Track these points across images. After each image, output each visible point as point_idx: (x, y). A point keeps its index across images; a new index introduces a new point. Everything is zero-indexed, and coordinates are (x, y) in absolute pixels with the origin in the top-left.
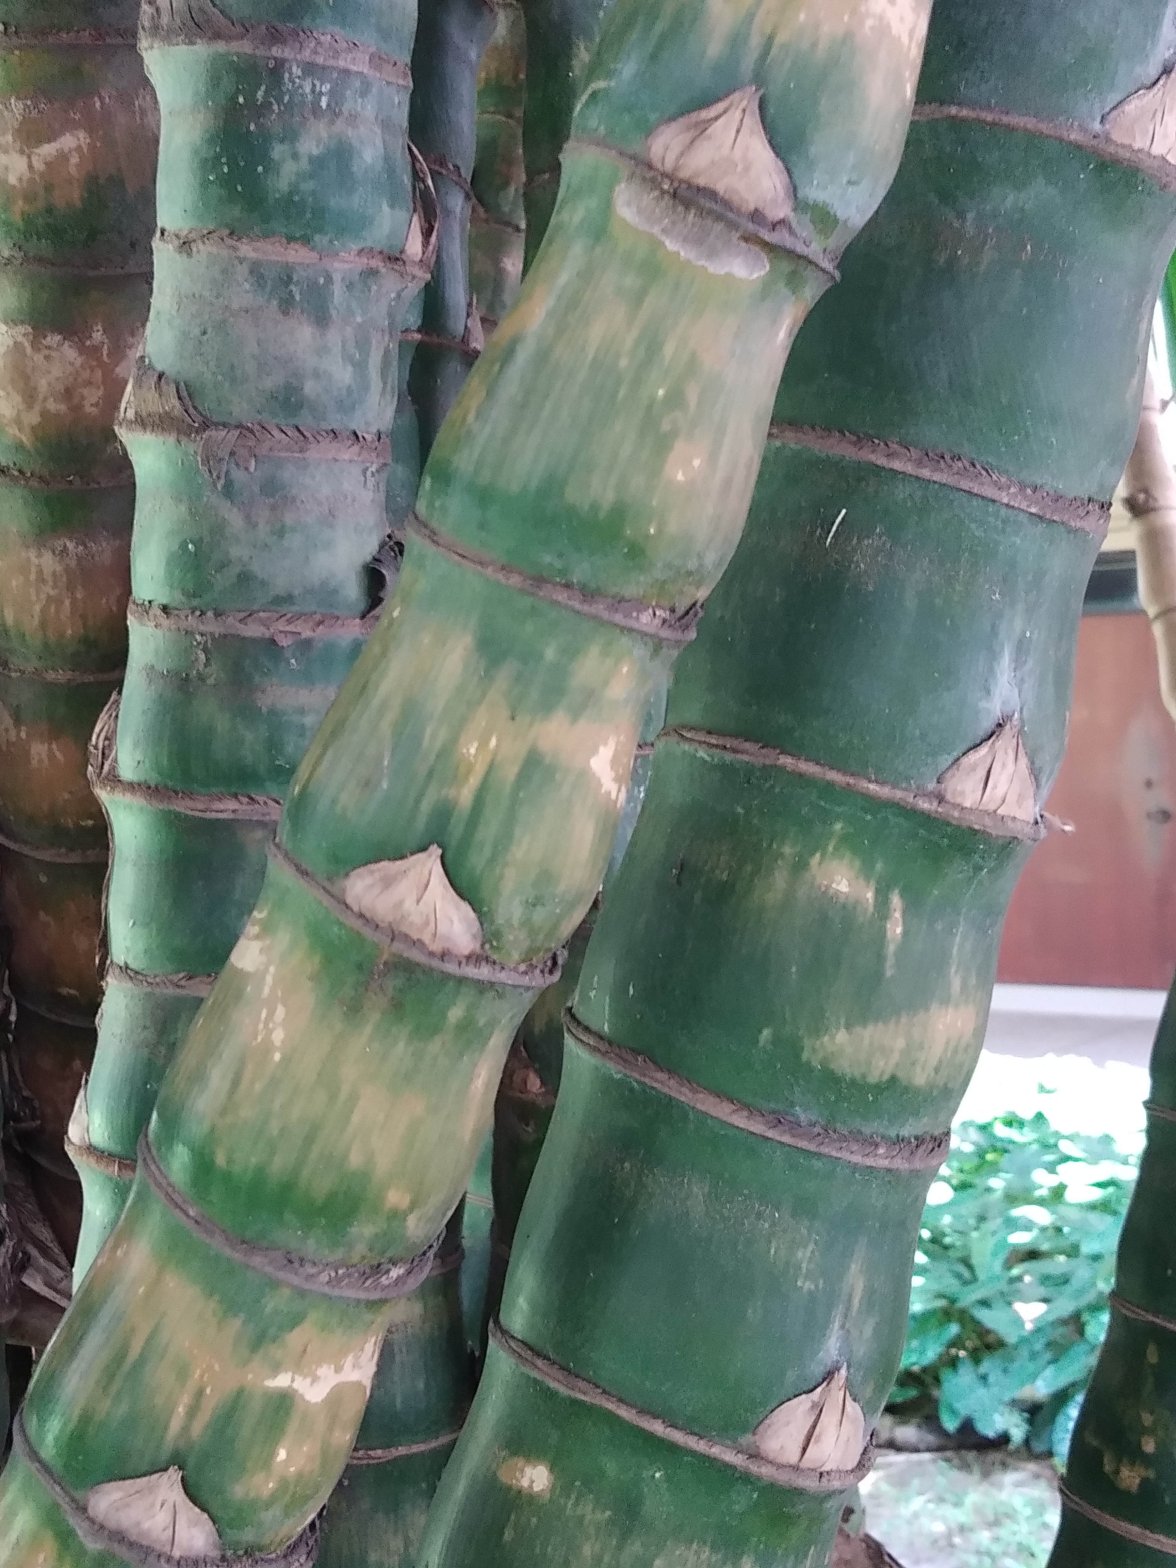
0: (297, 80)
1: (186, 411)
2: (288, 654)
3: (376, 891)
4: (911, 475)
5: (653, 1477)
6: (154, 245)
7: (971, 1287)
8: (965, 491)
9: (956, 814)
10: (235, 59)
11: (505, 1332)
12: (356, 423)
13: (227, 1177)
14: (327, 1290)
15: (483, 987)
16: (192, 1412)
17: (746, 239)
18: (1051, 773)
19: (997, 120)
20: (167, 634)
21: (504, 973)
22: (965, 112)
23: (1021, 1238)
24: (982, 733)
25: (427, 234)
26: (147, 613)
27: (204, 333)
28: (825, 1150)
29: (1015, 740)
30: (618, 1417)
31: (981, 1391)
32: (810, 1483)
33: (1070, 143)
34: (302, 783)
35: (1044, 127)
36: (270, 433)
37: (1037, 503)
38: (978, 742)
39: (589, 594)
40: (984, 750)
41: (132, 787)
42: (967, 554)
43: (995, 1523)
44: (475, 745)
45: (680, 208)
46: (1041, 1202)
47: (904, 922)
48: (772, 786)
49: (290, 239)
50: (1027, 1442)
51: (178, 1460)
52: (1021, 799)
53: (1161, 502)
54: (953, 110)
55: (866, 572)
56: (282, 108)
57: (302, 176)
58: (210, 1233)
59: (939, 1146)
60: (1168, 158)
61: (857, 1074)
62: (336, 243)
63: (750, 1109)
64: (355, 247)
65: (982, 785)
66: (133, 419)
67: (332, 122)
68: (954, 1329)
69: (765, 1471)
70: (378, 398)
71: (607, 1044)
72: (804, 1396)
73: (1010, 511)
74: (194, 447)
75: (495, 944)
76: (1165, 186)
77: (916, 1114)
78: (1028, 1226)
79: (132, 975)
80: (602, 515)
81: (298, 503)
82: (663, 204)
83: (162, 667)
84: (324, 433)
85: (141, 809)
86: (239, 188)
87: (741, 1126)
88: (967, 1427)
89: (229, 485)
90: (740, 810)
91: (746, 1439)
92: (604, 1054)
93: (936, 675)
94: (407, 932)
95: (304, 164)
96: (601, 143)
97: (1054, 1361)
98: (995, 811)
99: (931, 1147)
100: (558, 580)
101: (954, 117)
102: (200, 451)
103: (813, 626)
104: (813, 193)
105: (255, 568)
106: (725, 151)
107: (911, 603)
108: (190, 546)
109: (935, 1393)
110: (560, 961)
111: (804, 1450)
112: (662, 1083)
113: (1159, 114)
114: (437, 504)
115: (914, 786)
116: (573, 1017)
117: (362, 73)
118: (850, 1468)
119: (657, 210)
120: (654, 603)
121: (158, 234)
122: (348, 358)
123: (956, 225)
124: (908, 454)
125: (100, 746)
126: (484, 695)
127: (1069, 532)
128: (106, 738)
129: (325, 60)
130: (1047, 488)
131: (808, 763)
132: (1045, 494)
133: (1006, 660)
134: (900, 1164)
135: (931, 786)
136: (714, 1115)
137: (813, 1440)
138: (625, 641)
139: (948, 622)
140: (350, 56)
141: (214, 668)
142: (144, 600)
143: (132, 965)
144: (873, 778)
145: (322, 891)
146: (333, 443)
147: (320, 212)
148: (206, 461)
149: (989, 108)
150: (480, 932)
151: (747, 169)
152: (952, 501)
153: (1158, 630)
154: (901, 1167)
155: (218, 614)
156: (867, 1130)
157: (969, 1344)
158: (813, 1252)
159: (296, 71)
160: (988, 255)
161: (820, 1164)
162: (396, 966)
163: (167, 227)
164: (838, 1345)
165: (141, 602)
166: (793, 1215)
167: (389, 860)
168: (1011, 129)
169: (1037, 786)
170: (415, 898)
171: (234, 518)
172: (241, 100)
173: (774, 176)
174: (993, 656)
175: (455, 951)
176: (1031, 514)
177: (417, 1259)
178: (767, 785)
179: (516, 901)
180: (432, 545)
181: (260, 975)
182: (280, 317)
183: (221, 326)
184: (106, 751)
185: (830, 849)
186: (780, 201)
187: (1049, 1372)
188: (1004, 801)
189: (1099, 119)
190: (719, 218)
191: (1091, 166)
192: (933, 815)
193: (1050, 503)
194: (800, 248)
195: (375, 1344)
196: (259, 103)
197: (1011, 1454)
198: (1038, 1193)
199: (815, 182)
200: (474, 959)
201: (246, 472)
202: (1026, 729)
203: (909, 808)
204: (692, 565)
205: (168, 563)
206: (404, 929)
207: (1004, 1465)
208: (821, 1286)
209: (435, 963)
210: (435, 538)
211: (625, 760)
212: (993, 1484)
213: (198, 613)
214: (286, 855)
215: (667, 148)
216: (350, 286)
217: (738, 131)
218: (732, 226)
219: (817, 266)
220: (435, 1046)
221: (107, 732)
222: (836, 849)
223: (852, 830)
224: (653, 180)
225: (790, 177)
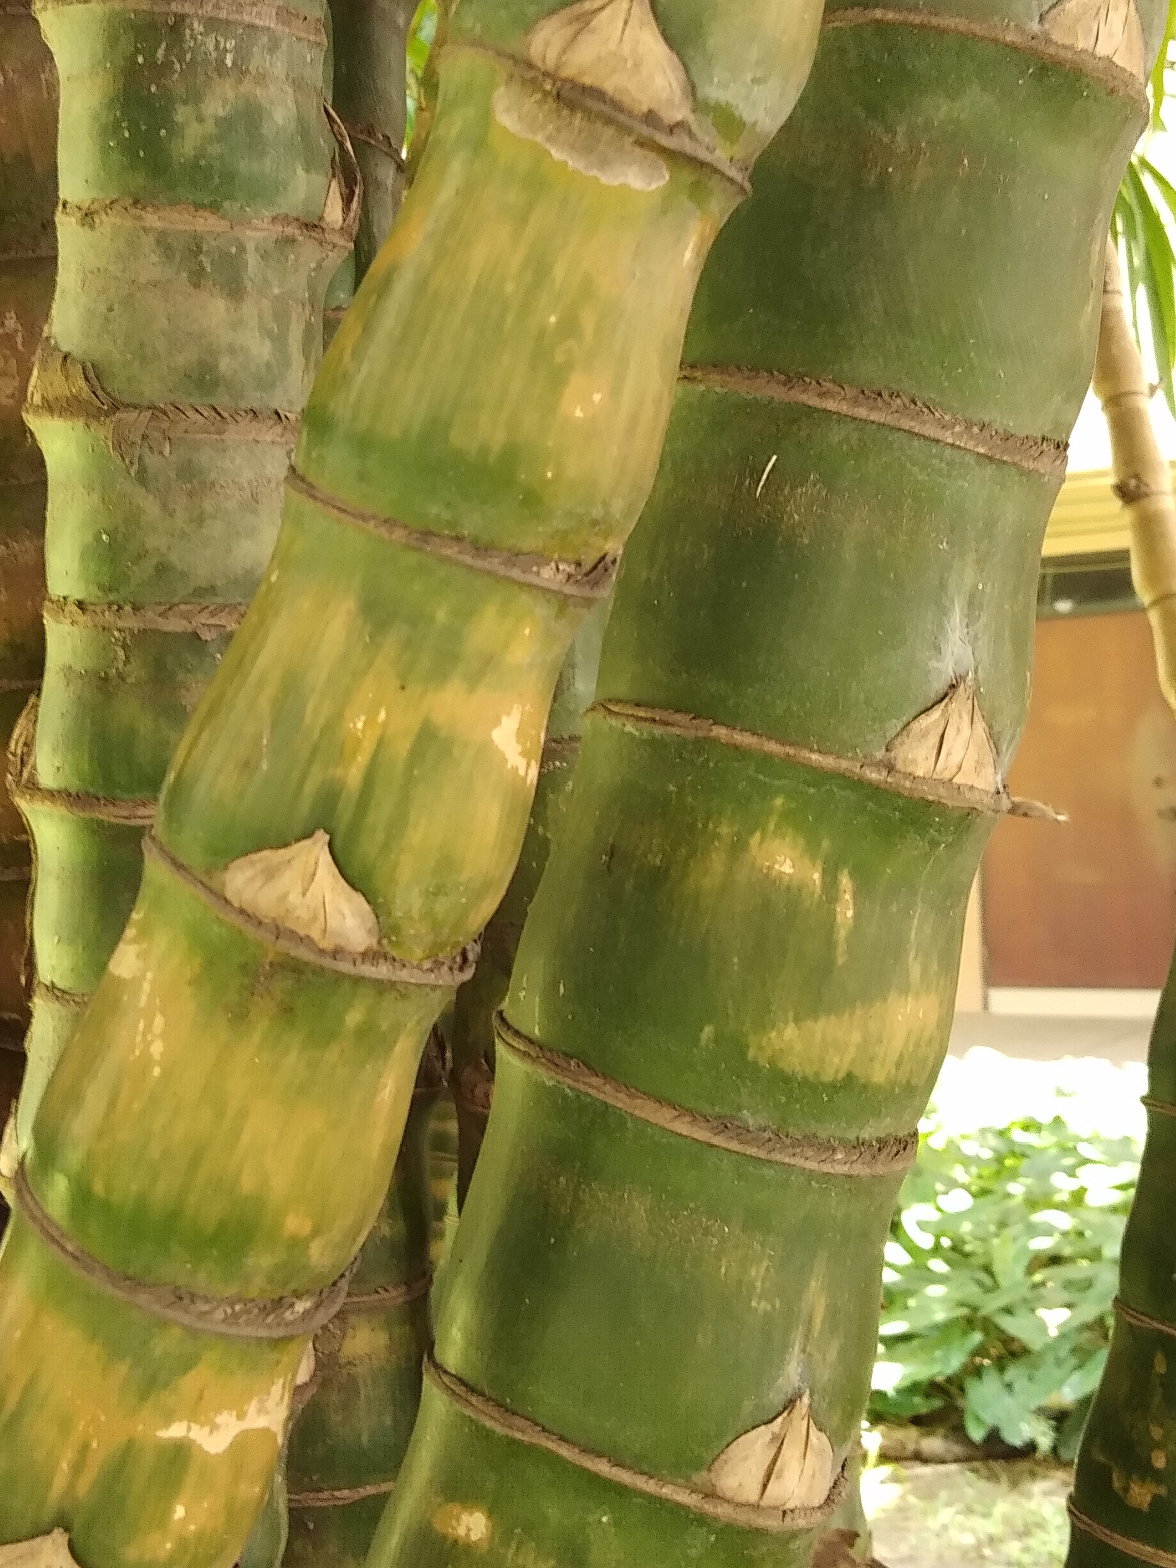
0: (199, 37)
1: (94, 392)
2: (212, 648)
3: (258, 883)
4: (846, 416)
5: (600, 1521)
6: (57, 219)
7: (991, 1295)
8: (905, 431)
9: (908, 784)
10: (133, 16)
11: (438, 1367)
12: (278, 402)
13: (106, 1206)
14: (223, 1328)
15: (382, 987)
16: (77, 1468)
17: (641, 143)
18: (1013, 737)
19: (926, 22)
20: (84, 631)
21: (405, 971)
22: (890, 16)
23: (1042, 1244)
24: (933, 697)
25: (347, 201)
26: (63, 611)
27: (111, 309)
28: (776, 1156)
29: (970, 702)
30: (558, 1456)
31: (1008, 1400)
32: (772, 1523)
33: (1006, 45)
34: (178, 767)
35: (976, 28)
36: (184, 413)
37: (984, 443)
38: (930, 705)
39: (481, 548)
40: (936, 714)
41: (52, 795)
42: (910, 500)
43: (1025, 1533)
44: (363, 718)
45: (565, 112)
46: (1062, 1207)
47: (855, 904)
48: (707, 761)
49: (199, 206)
50: (1055, 1450)
51: (63, 1522)
52: (979, 765)
53: (1154, 487)
54: (878, 14)
55: (800, 523)
56: (184, 67)
57: (207, 139)
58: (90, 1270)
59: (905, 1149)
60: (1114, 59)
61: (809, 1072)
62: (248, 209)
63: (694, 1115)
64: (267, 213)
65: (935, 752)
66: (40, 404)
67: (240, 82)
68: (977, 1337)
69: (722, 1511)
70: (300, 374)
71: (538, 1048)
72: (763, 1427)
73: (955, 452)
74: (103, 432)
75: (394, 938)
76: (1112, 91)
77: (877, 1114)
78: (1048, 1231)
79: (59, 994)
80: (492, 459)
81: (218, 489)
82: (546, 107)
83: (79, 667)
84: (242, 413)
85: (62, 818)
86: (142, 154)
87: (685, 1133)
88: (994, 1436)
89: (143, 471)
90: (672, 788)
91: (700, 1477)
92: (535, 1060)
93: (881, 633)
94: (293, 928)
95: (210, 127)
96: (478, 43)
97: (1079, 1367)
98: (951, 780)
99: (895, 1150)
100: (446, 532)
101: (878, 22)
102: (110, 435)
103: (744, 584)
104: (713, 92)
105: (174, 558)
106: (612, 46)
107: (849, 555)
108: (104, 537)
109: (960, 1402)
110: (471, 957)
111: (765, 1486)
112: (598, 1089)
113: (1103, 12)
114: (314, 455)
115: (860, 755)
116: (503, 1020)
117: (269, 28)
118: (816, 1503)
119: (541, 115)
120: (556, 556)
121: (60, 207)
122: (266, 333)
123: (886, 140)
124: (842, 393)
125: (19, 752)
126: (370, 663)
127: (1021, 475)
128: (25, 744)
129: (228, 13)
130: (996, 426)
131: (744, 733)
132: (994, 433)
133: (957, 616)
134: (860, 1170)
135: (880, 754)
136: (654, 1121)
137: (773, 1476)
138: (525, 599)
139: (892, 576)
140: (255, 9)
141: (135, 664)
142: (59, 596)
143: (59, 984)
144: (815, 747)
145: (200, 886)
146: (253, 423)
147: (229, 177)
148: (118, 446)
149: (915, 9)
150: (376, 928)
151: (637, 65)
152: (892, 443)
153: (1154, 617)
154: (862, 1173)
155: (136, 608)
156: (823, 1135)
157: (993, 1352)
158: (767, 1269)
159: (198, 27)
160: (922, 172)
161: (772, 1172)
162: (283, 966)
163: (69, 200)
164: (800, 1370)
165: (57, 599)
166: (744, 1230)
167: (271, 848)
168: (942, 32)
169: (998, 753)
170: (299, 889)
171: (150, 507)
172: (140, 60)
173: (670, 74)
174: (943, 612)
175: (349, 948)
176: (978, 453)
177: (326, 1290)
178: (701, 759)
179: (416, 892)
180: (311, 500)
181: (136, 982)
182: (190, 289)
183: (128, 302)
184: (25, 758)
185: (771, 826)
186: (677, 100)
187: (1076, 1377)
188: (960, 769)
189: (1037, 19)
190: (609, 121)
191: (1031, 70)
192: (882, 786)
193: (999, 442)
194: (703, 155)
195: (284, 1387)
196: (159, 63)
197: (1038, 1463)
198: (1058, 1198)
199: (716, 80)
200: (370, 956)
201: (161, 457)
202: (982, 690)
203: (855, 778)
204: (597, 512)
205: (82, 556)
206: (290, 925)
207: (1033, 1475)
208: (777, 1306)
209: (327, 962)
210: (313, 492)
211: (534, 733)
212: (1022, 1494)
213: (115, 607)
214: (162, 849)
215: (547, 44)
216: (265, 256)
217: (626, 23)
218: (624, 130)
219: (723, 175)
220: (332, 1054)
221: (26, 738)
222: (778, 826)
223: (793, 805)
224: (533, 81)
225: (687, 72)
